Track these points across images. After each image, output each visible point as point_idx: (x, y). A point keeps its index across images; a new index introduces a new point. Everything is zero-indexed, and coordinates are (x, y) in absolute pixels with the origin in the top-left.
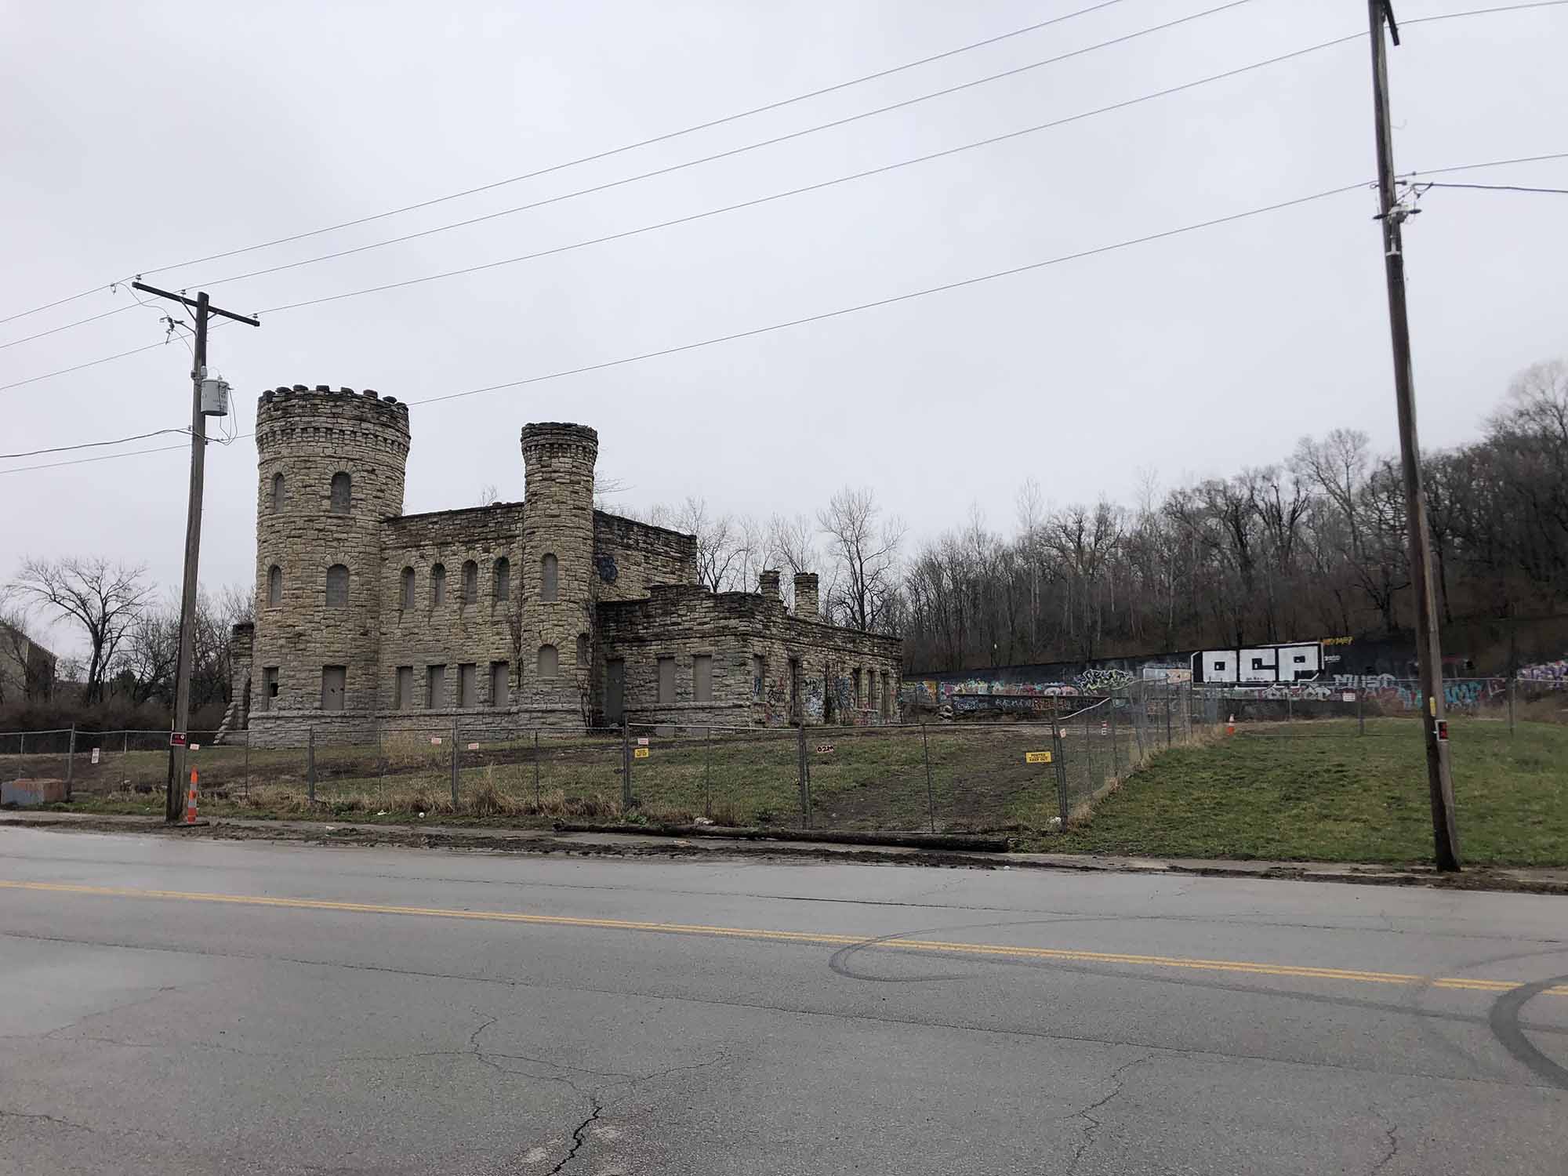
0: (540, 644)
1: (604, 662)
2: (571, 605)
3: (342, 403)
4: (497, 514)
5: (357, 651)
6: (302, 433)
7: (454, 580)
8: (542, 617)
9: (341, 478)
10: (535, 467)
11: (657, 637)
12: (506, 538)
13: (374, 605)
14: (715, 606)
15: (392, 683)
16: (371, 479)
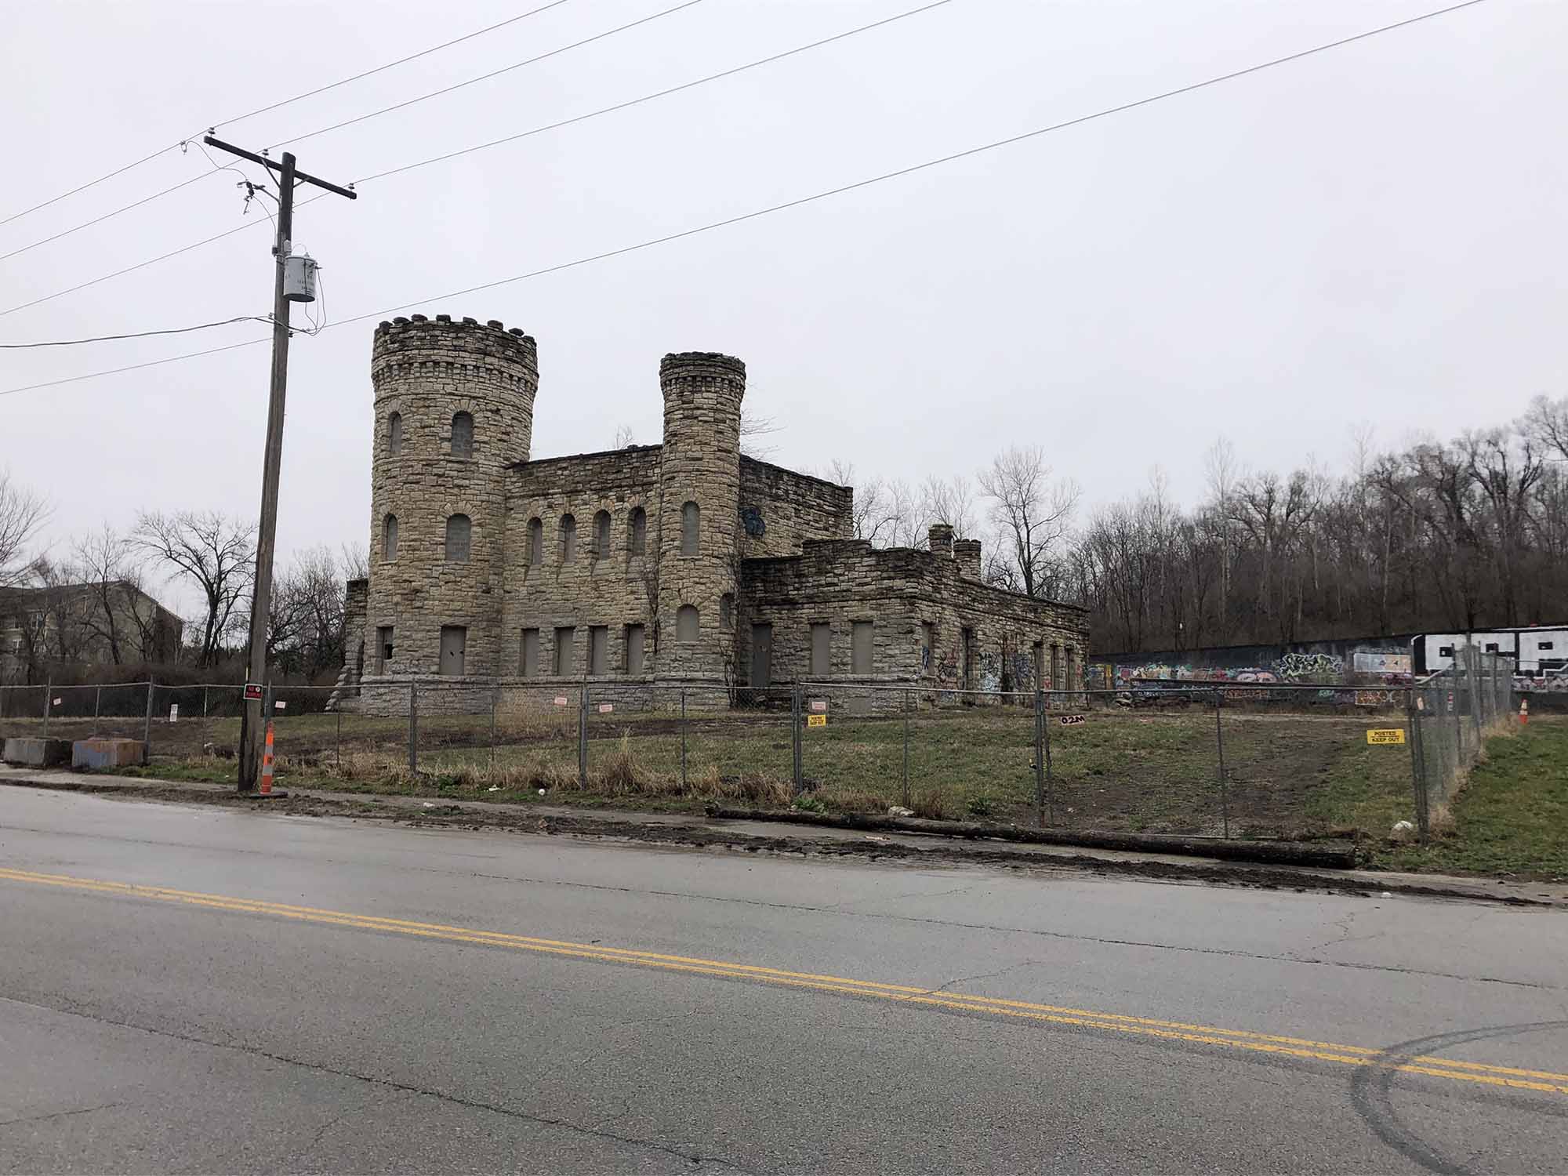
0: (679, 603)
1: (749, 627)
2: (714, 560)
3: (464, 335)
4: (632, 458)
5: (481, 610)
6: (421, 368)
7: (585, 532)
8: (681, 573)
9: (462, 418)
10: (675, 403)
11: (810, 599)
12: (643, 485)
13: (498, 560)
14: (878, 564)
15: (516, 646)
16: (495, 421)
